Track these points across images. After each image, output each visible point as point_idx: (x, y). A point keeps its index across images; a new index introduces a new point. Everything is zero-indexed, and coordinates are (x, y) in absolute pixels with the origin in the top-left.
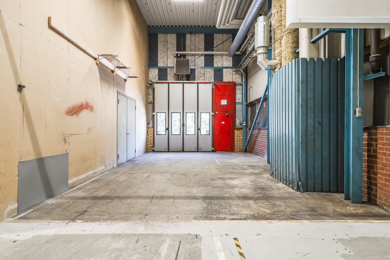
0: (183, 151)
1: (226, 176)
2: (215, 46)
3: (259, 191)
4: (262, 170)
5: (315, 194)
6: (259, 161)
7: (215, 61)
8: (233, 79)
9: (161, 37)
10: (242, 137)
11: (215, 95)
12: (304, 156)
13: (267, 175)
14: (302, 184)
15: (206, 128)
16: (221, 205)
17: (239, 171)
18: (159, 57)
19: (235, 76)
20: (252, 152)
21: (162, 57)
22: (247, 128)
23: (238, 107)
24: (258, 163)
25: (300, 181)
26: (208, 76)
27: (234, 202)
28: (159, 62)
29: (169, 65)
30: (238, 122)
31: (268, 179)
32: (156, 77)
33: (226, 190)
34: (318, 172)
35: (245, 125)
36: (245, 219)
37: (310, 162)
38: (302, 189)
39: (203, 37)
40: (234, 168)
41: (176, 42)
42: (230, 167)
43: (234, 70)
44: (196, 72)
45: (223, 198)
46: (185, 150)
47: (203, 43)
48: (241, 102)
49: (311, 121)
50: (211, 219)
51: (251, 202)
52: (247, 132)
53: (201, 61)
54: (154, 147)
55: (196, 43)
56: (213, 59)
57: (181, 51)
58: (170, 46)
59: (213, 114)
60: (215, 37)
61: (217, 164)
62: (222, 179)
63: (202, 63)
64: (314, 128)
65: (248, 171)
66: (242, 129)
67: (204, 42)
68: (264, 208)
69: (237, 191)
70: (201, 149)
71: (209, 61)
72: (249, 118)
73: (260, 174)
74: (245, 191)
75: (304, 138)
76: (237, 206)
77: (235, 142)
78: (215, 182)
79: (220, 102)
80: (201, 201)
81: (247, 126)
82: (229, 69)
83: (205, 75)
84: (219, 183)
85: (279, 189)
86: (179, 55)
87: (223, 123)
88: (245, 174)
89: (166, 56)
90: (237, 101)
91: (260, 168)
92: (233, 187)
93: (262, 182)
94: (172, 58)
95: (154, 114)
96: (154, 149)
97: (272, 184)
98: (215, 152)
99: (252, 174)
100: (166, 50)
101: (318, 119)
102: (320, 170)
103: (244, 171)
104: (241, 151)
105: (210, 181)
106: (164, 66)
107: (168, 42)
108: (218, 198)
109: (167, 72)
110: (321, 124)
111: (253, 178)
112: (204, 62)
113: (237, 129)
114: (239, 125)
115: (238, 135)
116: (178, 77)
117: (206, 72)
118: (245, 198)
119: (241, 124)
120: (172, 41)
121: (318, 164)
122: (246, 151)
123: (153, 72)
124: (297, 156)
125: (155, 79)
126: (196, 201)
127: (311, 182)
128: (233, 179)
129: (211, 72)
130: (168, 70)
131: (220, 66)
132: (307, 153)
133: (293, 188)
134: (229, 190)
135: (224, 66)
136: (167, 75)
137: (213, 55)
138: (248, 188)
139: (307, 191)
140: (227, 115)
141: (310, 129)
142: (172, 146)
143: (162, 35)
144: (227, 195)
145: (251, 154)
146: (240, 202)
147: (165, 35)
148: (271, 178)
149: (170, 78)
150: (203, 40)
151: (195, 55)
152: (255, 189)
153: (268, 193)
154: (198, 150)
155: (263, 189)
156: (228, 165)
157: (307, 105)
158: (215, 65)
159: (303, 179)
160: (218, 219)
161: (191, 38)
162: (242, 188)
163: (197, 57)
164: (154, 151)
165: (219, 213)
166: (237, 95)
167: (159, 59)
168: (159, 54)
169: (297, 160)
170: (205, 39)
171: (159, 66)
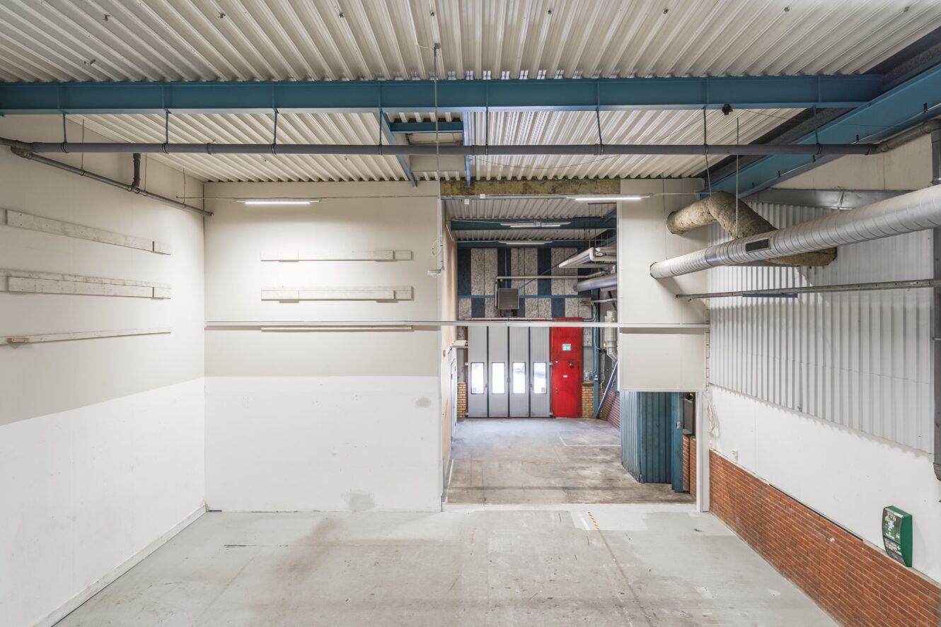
0: (509, 417)
1: (577, 465)
2: (553, 265)
3: (607, 482)
4: (614, 456)
5: (652, 485)
6: (614, 439)
7: (552, 287)
8: (580, 313)
9: (475, 254)
10: (592, 397)
11: (554, 337)
12: (645, 454)
13: (618, 464)
14: (642, 477)
15: (541, 384)
16: (577, 494)
17: (589, 457)
18: (472, 282)
19: (581, 309)
20: (606, 420)
21: (477, 282)
22: (599, 383)
23: (588, 354)
24: (612, 443)
25: (641, 473)
26: (543, 309)
27: (587, 492)
28: (473, 290)
29: (488, 293)
30: (586, 374)
31: (619, 469)
32: (468, 311)
33: (579, 481)
34: (656, 466)
35: (597, 379)
36: (595, 503)
37: (650, 458)
38: (642, 480)
39: (536, 254)
40: (583, 453)
41: (496, 260)
42: (579, 451)
43: (580, 299)
44: (526, 303)
45: (578, 488)
46: (512, 415)
47: (536, 262)
48: (591, 345)
49: (650, 424)
50: (573, 503)
51: (600, 492)
52: (599, 389)
53: (532, 288)
54: (467, 412)
55: (526, 262)
56: (550, 285)
57: (504, 275)
58: (488, 266)
59: (550, 364)
60: (552, 253)
61: (563, 445)
62: (573, 468)
63: (534, 290)
64: (653, 430)
65: (599, 457)
66: (592, 385)
67: (537, 260)
68: (608, 495)
69: (588, 482)
70: (534, 414)
71: (544, 288)
72: (603, 370)
73: (611, 462)
74: (596, 482)
75: (644, 437)
76: (589, 494)
77: (583, 404)
78: (568, 472)
79: (561, 347)
80: (561, 491)
81: (599, 382)
82: (573, 299)
83: (539, 307)
84: (571, 473)
85: (624, 480)
86: (501, 281)
87: (566, 376)
88: (596, 462)
89: (483, 280)
90: (585, 344)
91: (613, 453)
92: (585, 478)
93: (611, 472)
94: (492, 283)
95: (467, 364)
96: (467, 414)
97: (619, 474)
98: (555, 417)
99: (603, 462)
100: (482, 272)
101: (656, 422)
102: (658, 464)
103: (595, 457)
104: (591, 417)
105: (563, 472)
106: (480, 294)
107: (486, 261)
108: (574, 488)
109: (484, 304)
110: (659, 427)
111: (603, 467)
112: (537, 289)
113: (586, 385)
114: (588, 379)
115: (587, 394)
116: (502, 314)
117: (540, 303)
118: (595, 488)
119: (591, 378)
120: (491, 259)
121: (656, 460)
122: (598, 417)
123: (464, 303)
124: (639, 453)
125: (467, 313)
126: (558, 491)
127: (650, 475)
128: (583, 468)
129: (548, 303)
130: (486, 301)
131: (561, 294)
132: (646, 450)
133: (636, 479)
134: (581, 481)
135: (567, 294)
136: (484, 309)
137: (550, 279)
138: (598, 479)
139: (647, 482)
140: (571, 366)
141: (650, 431)
142: (493, 411)
143: (477, 250)
144: (581, 486)
145: (606, 422)
146: (591, 492)
147: (481, 251)
148: (621, 467)
149: (489, 311)
150: (536, 257)
151: (524, 280)
152: (604, 481)
153: (614, 484)
154: (530, 416)
155: (611, 480)
156: (577, 448)
157: (646, 411)
158: (554, 293)
159: (644, 472)
160: (577, 503)
161: (519, 255)
162: (592, 479)
163: (526, 282)
164: (467, 417)
165: (577, 499)
166: (585, 336)
167: (472, 285)
168: (472, 277)
169: (639, 456)
170: (538, 256)
171: (472, 294)
